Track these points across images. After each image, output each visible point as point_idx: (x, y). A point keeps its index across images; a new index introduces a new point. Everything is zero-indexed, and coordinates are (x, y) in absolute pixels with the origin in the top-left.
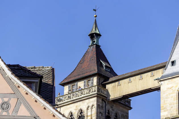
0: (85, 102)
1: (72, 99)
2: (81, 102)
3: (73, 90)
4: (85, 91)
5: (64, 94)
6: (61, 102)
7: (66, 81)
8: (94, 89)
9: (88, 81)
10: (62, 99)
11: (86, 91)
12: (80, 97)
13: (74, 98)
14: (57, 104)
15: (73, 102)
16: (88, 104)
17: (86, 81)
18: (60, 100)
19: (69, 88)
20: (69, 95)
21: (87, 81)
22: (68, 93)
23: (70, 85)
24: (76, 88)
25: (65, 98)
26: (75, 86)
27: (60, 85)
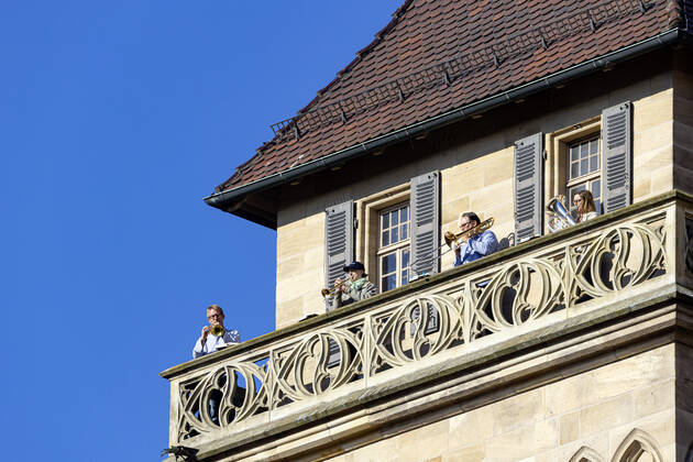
0: (532, 410)
1: (372, 382)
2: (485, 415)
3: (389, 263)
4: (537, 279)
5: (282, 323)
6: (246, 426)
7: (298, 160)
8: (648, 249)
9: (569, 144)
10: (249, 386)
11: (544, 273)
12: (472, 348)
13: (404, 370)
14: (191, 443)
15: (385, 412)
16: (567, 430)
17: (542, 143)
18: (227, 403)
19: (335, 245)
20: (338, 333)
21: (553, 144)
22: (320, 307)
23: (345, 207)
24: (425, 240)
25: (284, 374)
26: (411, 221)
27: (224, 205)
